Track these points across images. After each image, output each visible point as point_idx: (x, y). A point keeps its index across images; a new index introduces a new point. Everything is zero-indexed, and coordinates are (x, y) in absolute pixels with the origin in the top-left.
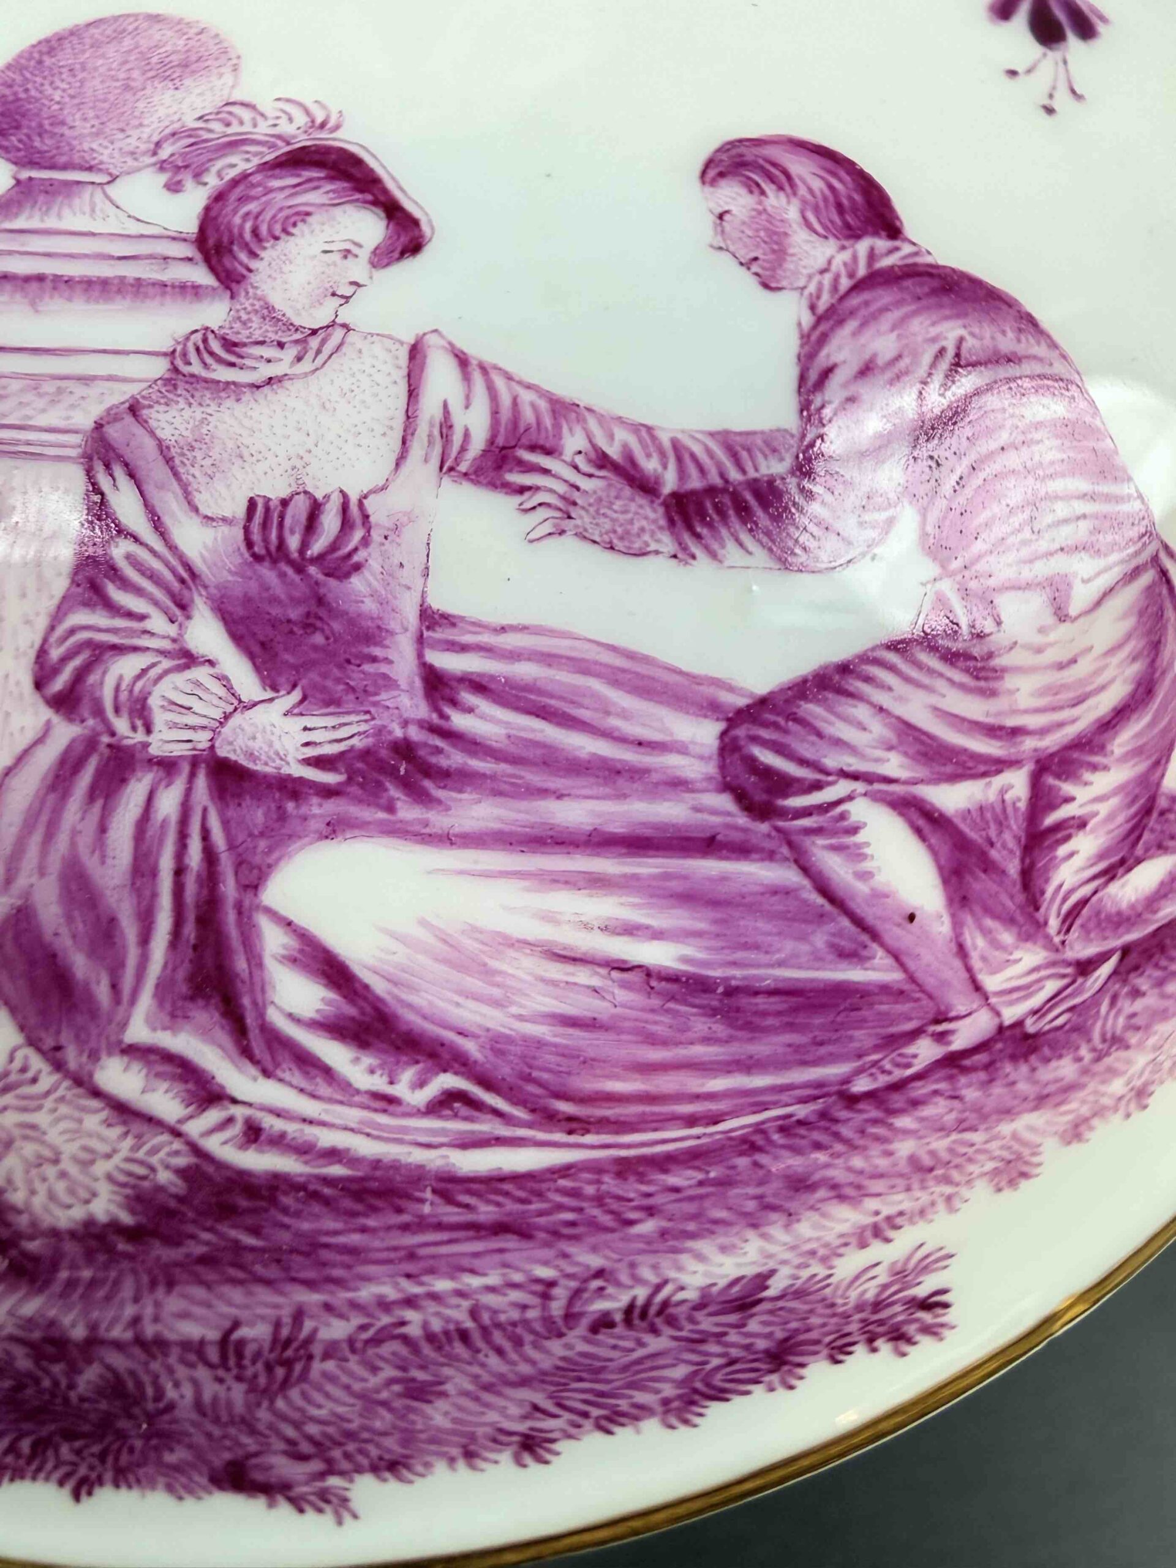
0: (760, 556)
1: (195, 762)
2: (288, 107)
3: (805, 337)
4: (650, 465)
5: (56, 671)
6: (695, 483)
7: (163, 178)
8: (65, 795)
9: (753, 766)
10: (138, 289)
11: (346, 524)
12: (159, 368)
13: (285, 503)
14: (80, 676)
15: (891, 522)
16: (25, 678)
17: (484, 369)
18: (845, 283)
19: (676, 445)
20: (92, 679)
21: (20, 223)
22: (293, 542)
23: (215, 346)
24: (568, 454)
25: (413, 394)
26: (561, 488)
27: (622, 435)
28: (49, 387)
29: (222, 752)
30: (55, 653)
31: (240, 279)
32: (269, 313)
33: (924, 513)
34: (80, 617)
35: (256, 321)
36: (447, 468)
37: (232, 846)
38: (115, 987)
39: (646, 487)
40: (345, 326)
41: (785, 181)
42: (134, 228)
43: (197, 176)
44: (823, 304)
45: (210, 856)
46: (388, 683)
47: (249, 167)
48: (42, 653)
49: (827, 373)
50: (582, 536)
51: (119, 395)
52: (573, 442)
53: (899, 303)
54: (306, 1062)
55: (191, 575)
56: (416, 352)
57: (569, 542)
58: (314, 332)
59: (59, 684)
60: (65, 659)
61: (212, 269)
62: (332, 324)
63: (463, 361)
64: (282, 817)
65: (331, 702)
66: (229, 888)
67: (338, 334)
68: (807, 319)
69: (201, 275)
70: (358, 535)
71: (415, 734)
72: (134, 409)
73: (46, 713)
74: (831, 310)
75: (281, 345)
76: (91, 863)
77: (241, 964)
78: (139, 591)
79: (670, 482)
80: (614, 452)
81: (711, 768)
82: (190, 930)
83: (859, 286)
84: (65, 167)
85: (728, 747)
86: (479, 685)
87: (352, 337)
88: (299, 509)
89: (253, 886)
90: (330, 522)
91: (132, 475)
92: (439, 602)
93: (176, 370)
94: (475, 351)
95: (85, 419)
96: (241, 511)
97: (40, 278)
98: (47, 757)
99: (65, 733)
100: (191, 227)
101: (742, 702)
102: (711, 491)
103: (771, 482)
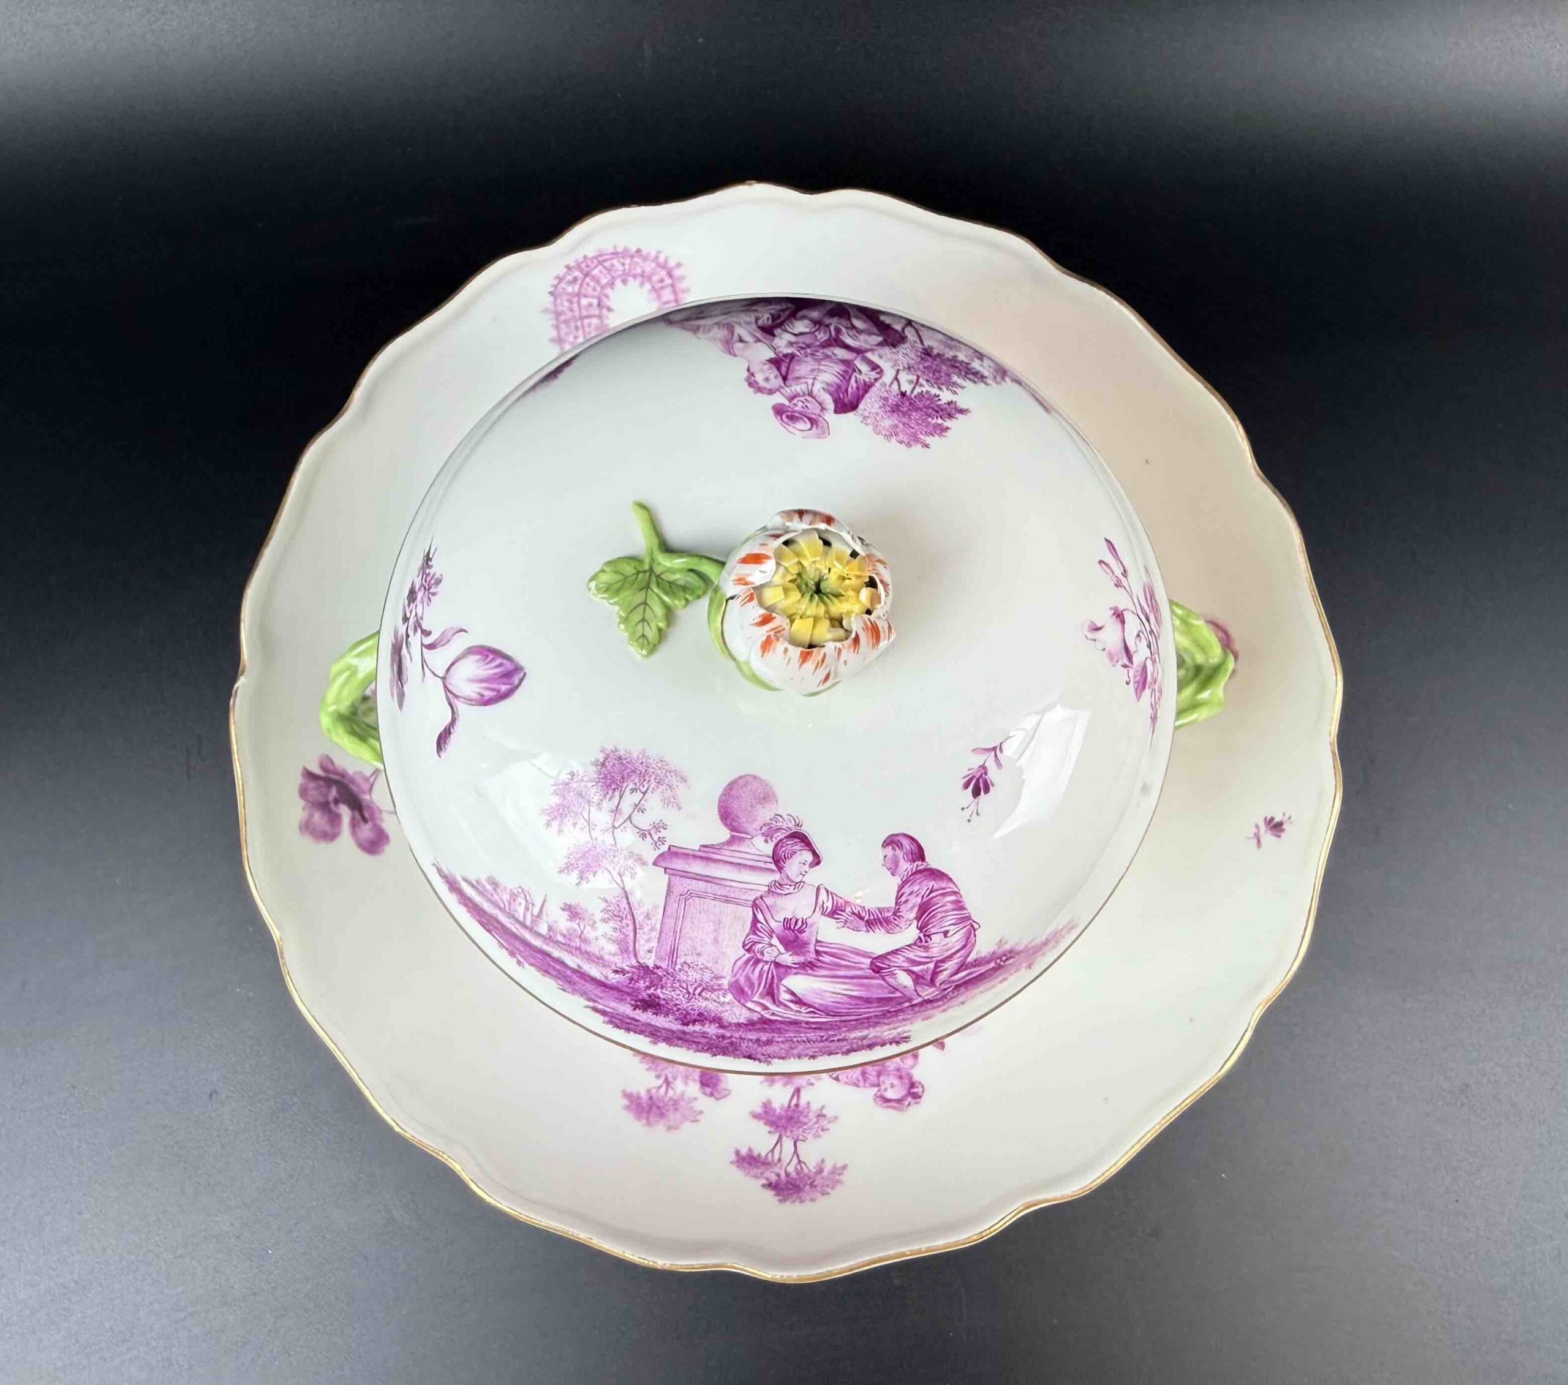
0: (883, 931)
1: (772, 962)
2: (791, 819)
3: (899, 887)
4: (863, 914)
5: (746, 945)
6: (872, 917)
7: (764, 838)
8: (746, 966)
9: (876, 966)
10: (760, 869)
11: (803, 924)
12: (766, 889)
13: (791, 919)
14: (751, 946)
15: (910, 924)
16: (741, 945)
17: (832, 893)
18: (910, 874)
19: (869, 910)
20: (753, 947)
21: (733, 848)
22: (792, 927)
23: (777, 884)
24: (847, 912)
25: (817, 898)
26: (845, 918)
27: (858, 908)
28: (744, 891)
29: (777, 961)
30: (747, 942)
31: (782, 869)
32: (788, 877)
33: (918, 922)
34: (751, 936)
35: (785, 879)
36: (823, 914)
37: (777, 975)
38: (752, 993)
39: (862, 918)
40: (804, 882)
41: (900, 846)
42: (758, 853)
43: (771, 838)
44: (904, 879)
45: (773, 977)
46: (809, 952)
47: (783, 837)
48: (744, 942)
49: (903, 894)
50: (848, 927)
51: (759, 894)
52: (848, 910)
53: (920, 878)
54: (786, 1006)
55: (773, 931)
56: (818, 889)
57: (846, 929)
58: (797, 883)
59: (747, 948)
60: (749, 943)
61: (776, 866)
62: (801, 882)
63: (827, 891)
64: (786, 971)
65: (798, 954)
66: (776, 981)
67: (802, 884)
68: (900, 882)
69: (773, 867)
70: (805, 926)
71: (813, 960)
72: (761, 897)
73: (745, 952)
74: (906, 880)
75: (791, 885)
76: (751, 975)
77: (776, 991)
78: (761, 932)
79: (867, 918)
80: (856, 912)
81: (869, 967)
82: (767, 986)
83: (912, 875)
84: (741, 832)
85: (872, 963)
86: (825, 953)
87: (805, 885)
88: (793, 921)
89: (780, 980)
90: (800, 923)
91: (762, 913)
92: (819, 939)
93: (769, 889)
94: (830, 889)
95: (752, 898)
96: (782, 921)
97: (739, 864)
98: (745, 958)
99: (748, 955)
100: (771, 854)
101: (875, 956)
102: (875, 919)
103: (887, 917)
